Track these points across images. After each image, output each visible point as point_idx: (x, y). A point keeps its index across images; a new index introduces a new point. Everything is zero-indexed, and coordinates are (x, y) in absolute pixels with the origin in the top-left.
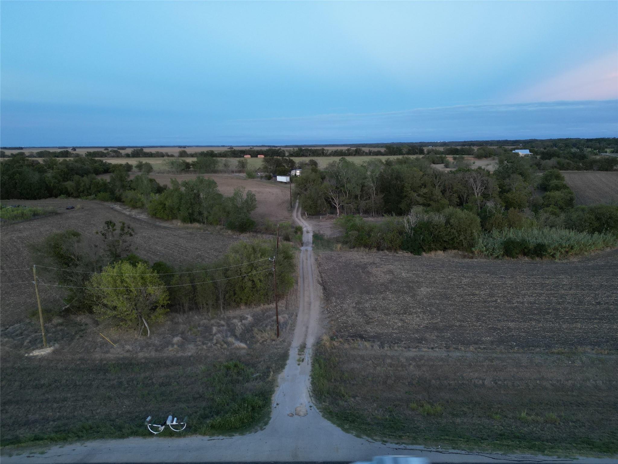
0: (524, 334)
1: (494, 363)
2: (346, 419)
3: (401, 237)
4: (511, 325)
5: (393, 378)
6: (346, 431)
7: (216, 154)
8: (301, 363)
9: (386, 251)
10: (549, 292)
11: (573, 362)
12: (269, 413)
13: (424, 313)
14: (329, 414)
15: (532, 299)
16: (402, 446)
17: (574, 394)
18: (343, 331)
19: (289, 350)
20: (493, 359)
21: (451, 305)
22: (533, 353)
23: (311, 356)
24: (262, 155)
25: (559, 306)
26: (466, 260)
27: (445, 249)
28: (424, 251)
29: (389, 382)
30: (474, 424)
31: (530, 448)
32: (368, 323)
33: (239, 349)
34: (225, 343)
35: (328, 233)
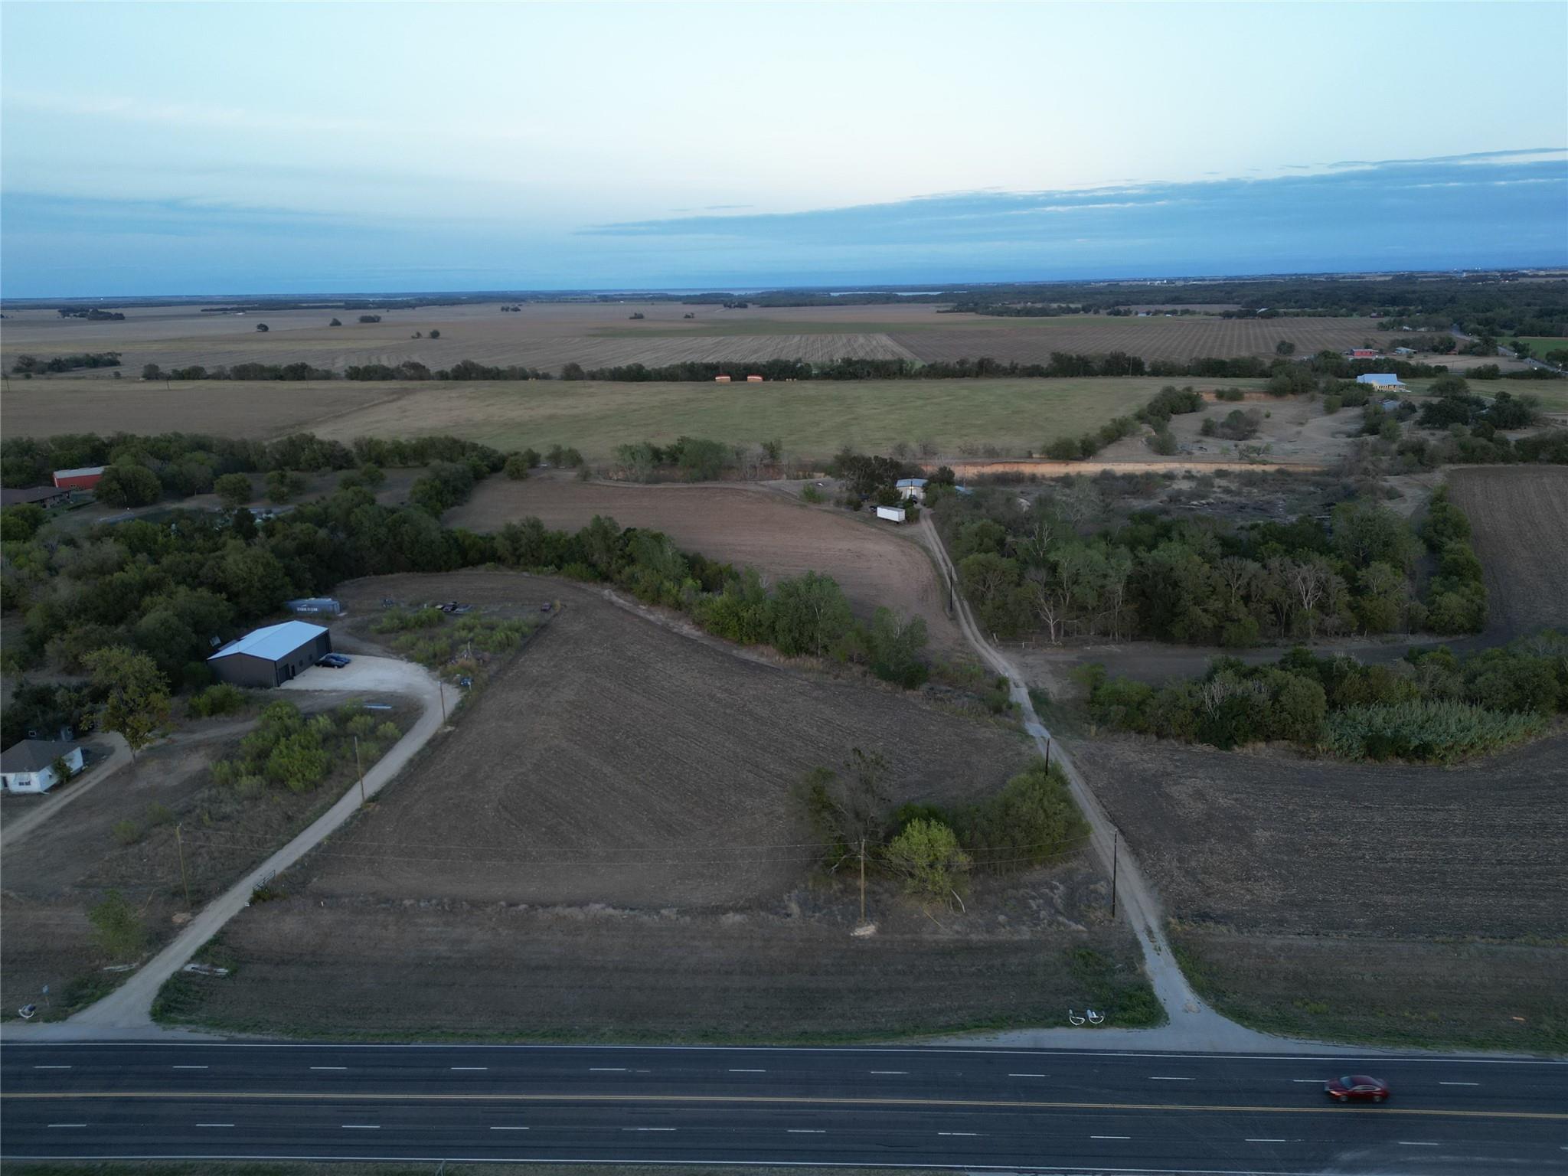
1: (1373, 955)
2: (1240, 1016)
3: (1199, 720)
5: (1266, 972)
6: (1246, 1027)
8: (1159, 952)
9: (1173, 741)
12: (1162, 1008)
13: (1273, 878)
14: (1221, 1011)
17: (1458, 991)
18: (1183, 907)
19: (1136, 934)
20: (1370, 949)
21: (1305, 864)
23: (1165, 943)
24: (756, 375)
26: (1306, 763)
27: (1268, 739)
28: (1236, 743)
29: (1263, 976)
32: (1208, 895)
33: (1078, 932)
34: (1059, 924)
35: (1053, 688)
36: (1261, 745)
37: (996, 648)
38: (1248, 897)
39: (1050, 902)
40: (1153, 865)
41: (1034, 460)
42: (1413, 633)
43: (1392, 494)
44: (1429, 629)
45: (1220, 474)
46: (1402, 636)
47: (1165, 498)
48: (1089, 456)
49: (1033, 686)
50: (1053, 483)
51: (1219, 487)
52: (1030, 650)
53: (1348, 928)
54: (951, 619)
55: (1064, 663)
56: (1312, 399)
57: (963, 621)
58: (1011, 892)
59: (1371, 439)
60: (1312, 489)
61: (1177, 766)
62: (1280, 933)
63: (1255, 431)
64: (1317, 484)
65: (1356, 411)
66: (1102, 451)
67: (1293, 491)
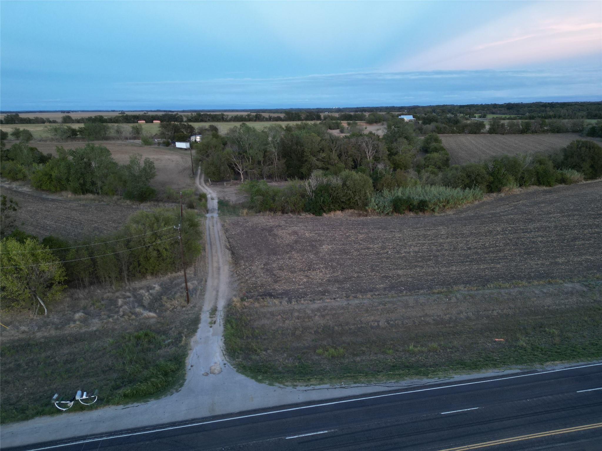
0: (410, 280)
1: (387, 306)
2: (259, 371)
3: (303, 200)
4: (400, 272)
5: (301, 329)
6: (260, 381)
7: (106, 119)
8: (213, 325)
9: (290, 214)
10: (430, 242)
11: (450, 299)
12: (184, 375)
13: (326, 268)
14: (243, 369)
15: (416, 249)
16: (311, 388)
17: (451, 325)
18: (252, 291)
19: (200, 314)
20: (386, 303)
21: (350, 259)
22: (418, 295)
23: (222, 317)
24: (158, 120)
25: (438, 253)
26: (362, 218)
27: (342, 209)
28: (325, 212)
29: (298, 333)
30: (371, 360)
31: (417, 374)
32: (276, 282)
34: (135, 314)
35: (233, 199)
36: (339, 213)
37: (209, 187)
38: (305, 280)
39: (139, 300)
40: (244, 269)
49: (222, 199)
52: (229, 186)
53: (371, 291)
56: (383, 124)
57: (198, 178)
61: (287, 223)
62: (320, 300)
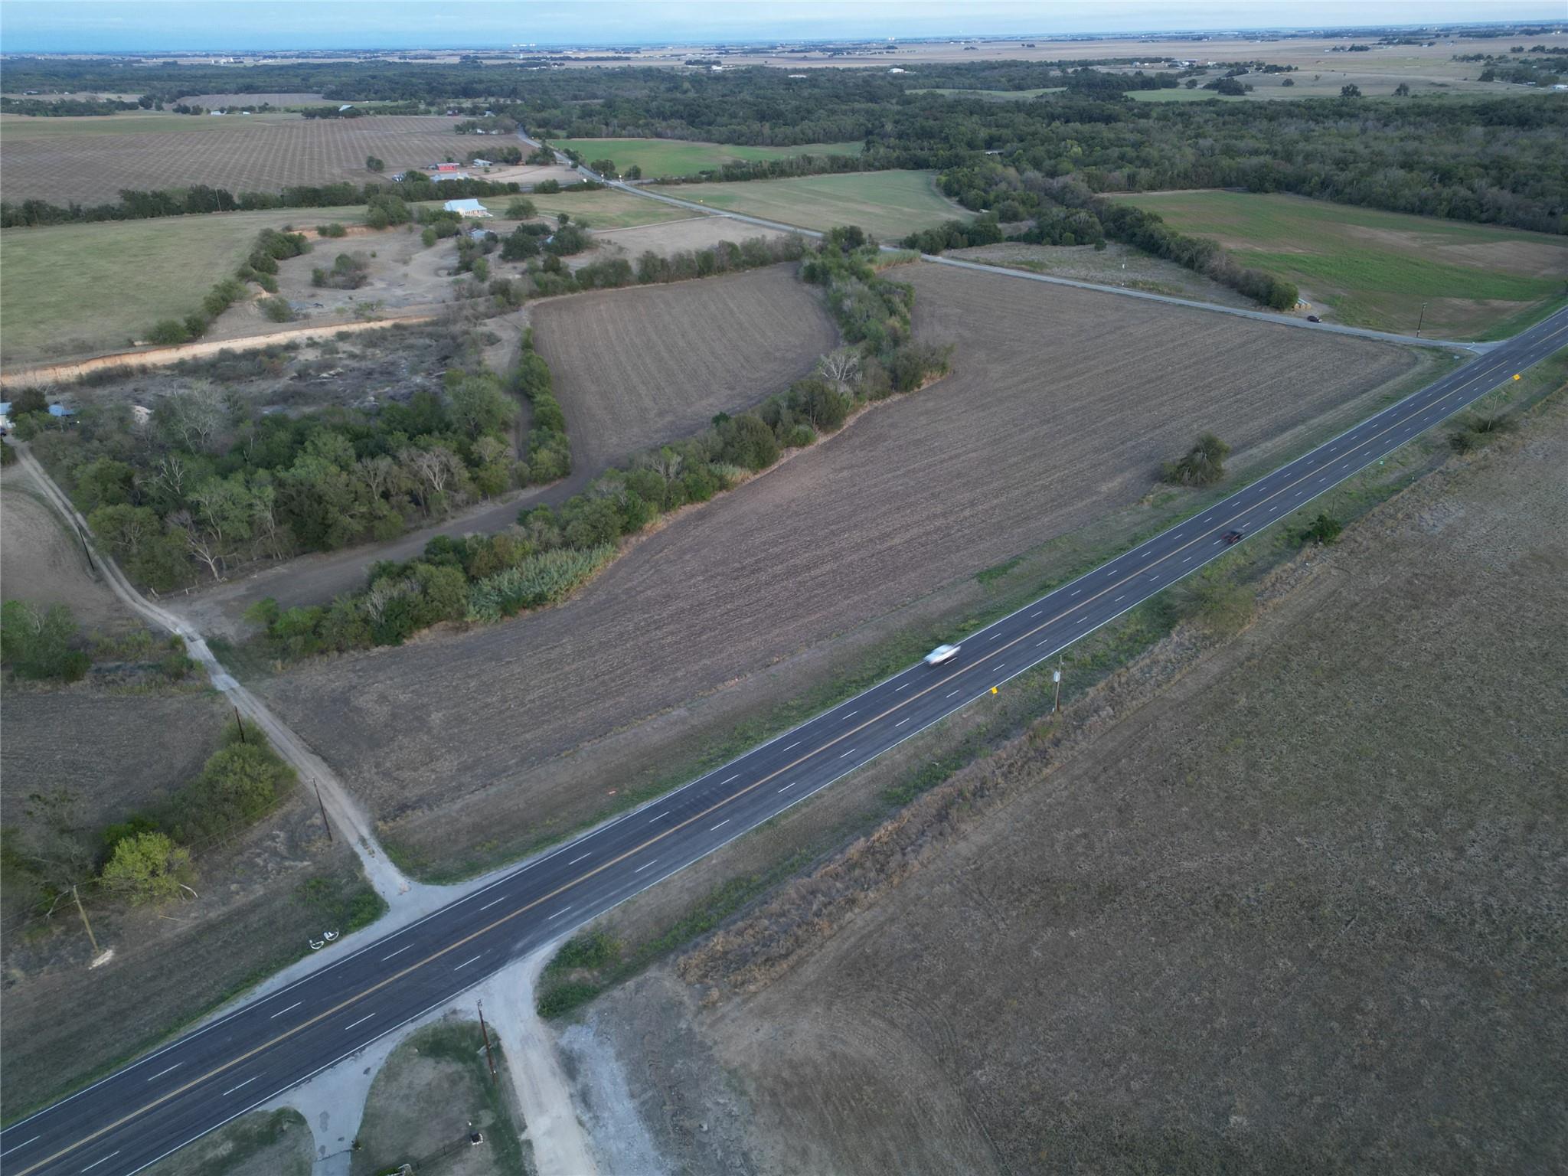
0: (539, 744)
1: (523, 786)
2: (439, 878)
3: (368, 628)
5: (454, 834)
6: (444, 885)
8: (373, 855)
11: (576, 760)
12: (383, 900)
14: (426, 881)
17: (577, 789)
18: (386, 807)
19: (353, 848)
20: (521, 782)
22: (548, 763)
23: (376, 845)
26: (462, 636)
28: (403, 635)
31: (553, 842)
33: (305, 868)
34: (287, 868)
35: (230, 630)
36: (425, 631)
37: (158, 603)
38: (433, 777)
39: (275, 853)
40: (356, 780)
41: (138, 349)
42: (523, 487)
43: (492, 340)
44: (535, 481)
45: (342, 336)
46: (515, 493)
47: (295, 374)
48: (200, 335)
49: (210, 635)
50: (169, 373)
51: (344, 352)
52: (196, 595)
53: (505, 771)
54: (97, 581)
55: (234, 599)
56: (411, 230)
57: (112, 581)
58: (236, 859)
59: (466, 276)
60: (427, 341)
61: (360, 677)
62: (459, 797)
63: (364, 277)
64: (430, 335)
65: (449, 243)
66: (214, 326)
67: (411, 347)
